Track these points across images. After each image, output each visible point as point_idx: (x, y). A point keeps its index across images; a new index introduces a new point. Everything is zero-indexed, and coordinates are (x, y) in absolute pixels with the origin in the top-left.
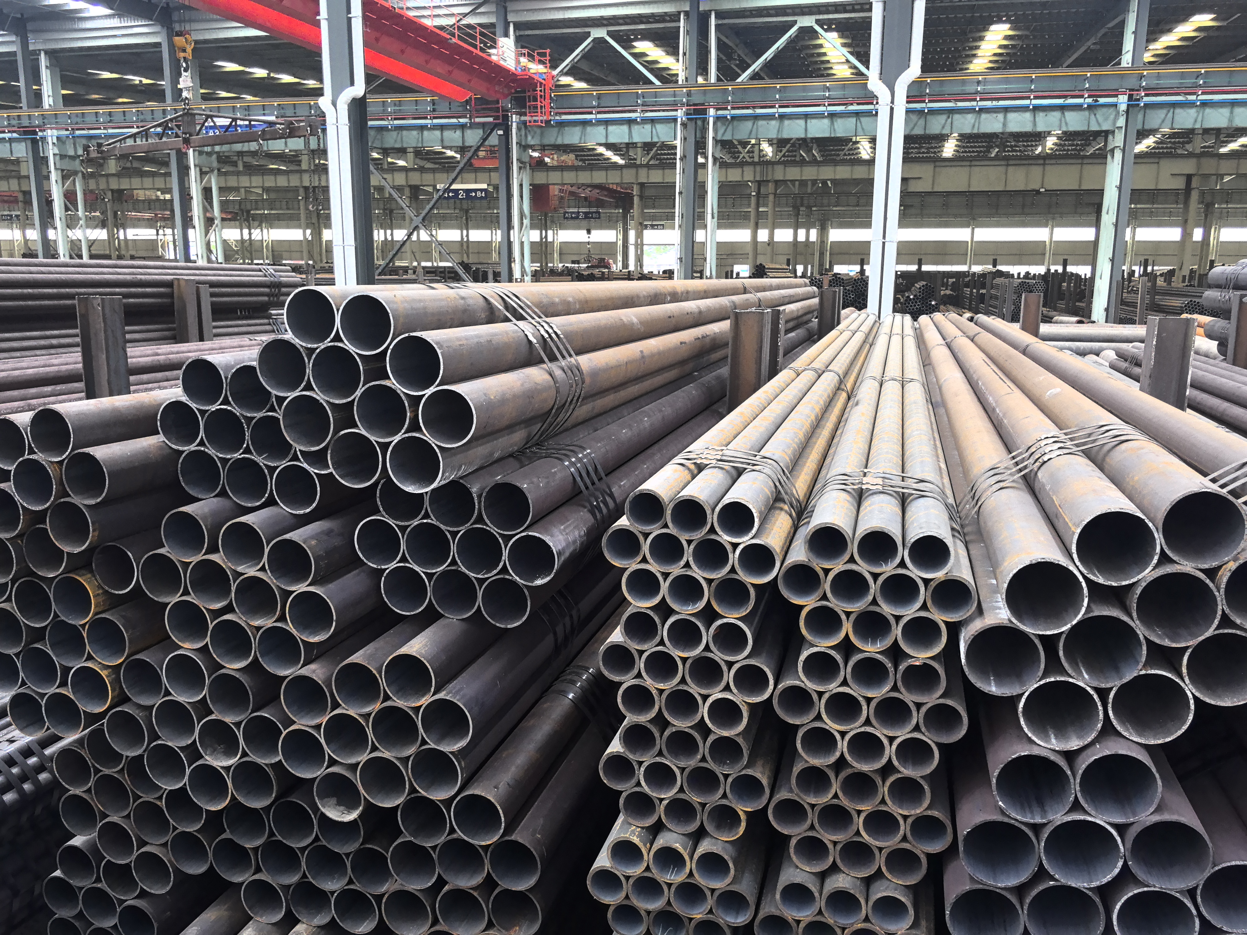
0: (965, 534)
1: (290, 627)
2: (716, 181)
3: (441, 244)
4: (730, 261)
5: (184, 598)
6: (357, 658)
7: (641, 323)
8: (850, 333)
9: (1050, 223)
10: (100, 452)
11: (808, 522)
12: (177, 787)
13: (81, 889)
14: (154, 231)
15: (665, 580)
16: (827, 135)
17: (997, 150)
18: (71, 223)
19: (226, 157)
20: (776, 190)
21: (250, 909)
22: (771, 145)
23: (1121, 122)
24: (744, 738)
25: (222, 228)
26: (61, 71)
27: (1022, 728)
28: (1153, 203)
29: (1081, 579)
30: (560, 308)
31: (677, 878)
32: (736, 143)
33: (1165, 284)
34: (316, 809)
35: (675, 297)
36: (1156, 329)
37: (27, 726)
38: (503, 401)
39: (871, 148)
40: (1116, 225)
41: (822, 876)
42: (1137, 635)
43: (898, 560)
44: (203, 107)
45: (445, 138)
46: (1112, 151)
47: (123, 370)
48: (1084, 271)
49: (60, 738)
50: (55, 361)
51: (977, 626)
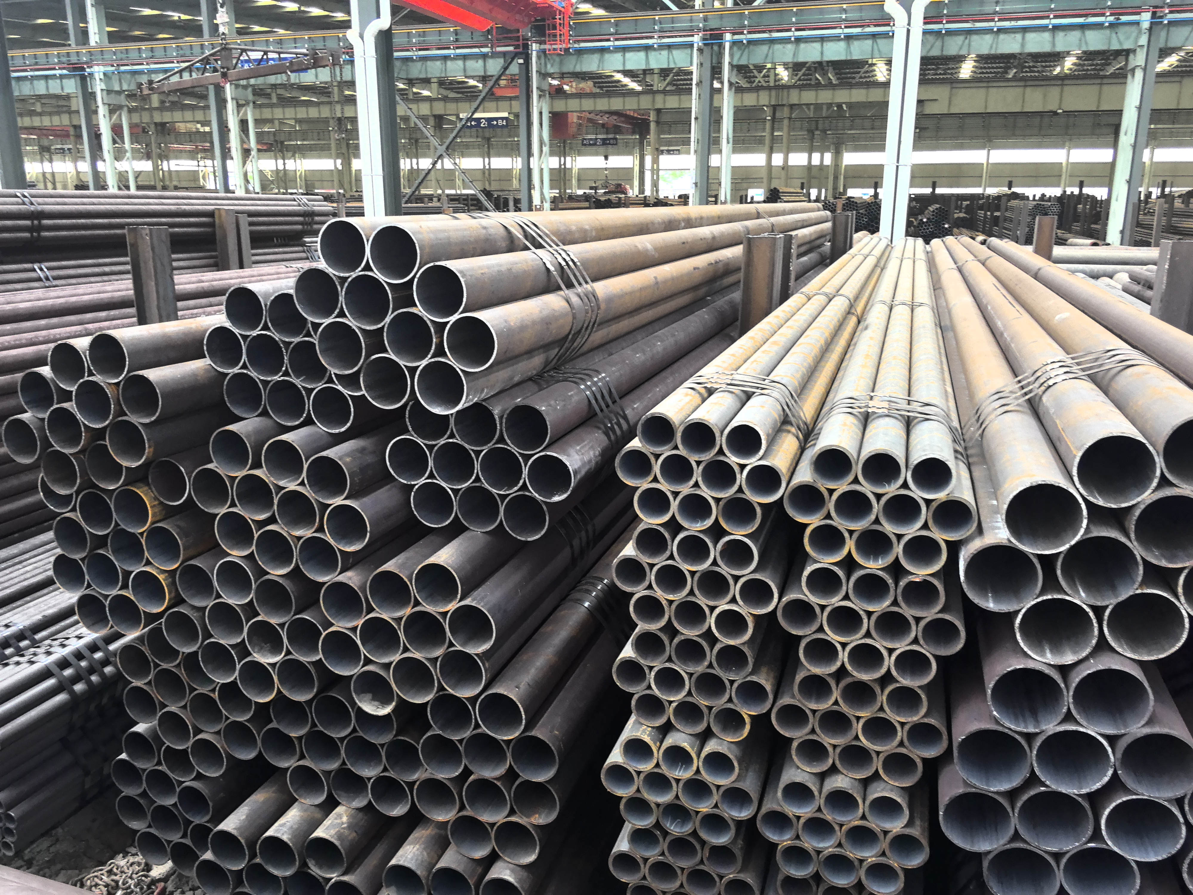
0: (967, 456)
1: (328, 538)
2: (732, 107)
3: (464, 172)
4: (745, 185)
5: (231, 510)
6: (390, 566)
7: (656, 249)
8: (862, 258)
9: (1067, 144)
10: (154, 375)
11: (815, 445)
12: (229, 680)
13: (145, 770)
14: (196, 163)
15: (675, 499)
16: (843, 58)
17: (1015, 71)
18: (119, 155)
19: (261, 89)
20: (791, 114)
21: (295, 791)
22: (786, 69)
23: (1143, 40)
24: (749, 647)
25: (259, 159)
26: (106, 8)
27: (1018, 643)
28: (1173, 123)
29: (1080, 500)
30: (577, 235)
31: (685, 774)
32: (752, 67)
33: (1183, 206)
34: (353, 704)
35: (689, 223)
36: (1169, 253)
37: (93, 624)
38: (523, 328)
39: (887, 70)
40: (1134, 147)
41: (822, 777)
42: (1133, 555)
43: (900, 482)
44: (239, 41)
45: (467, 67)
46: (1133, 70)
47: (171, 295)
48: (1100, 193)
49: (123, 636)
50: (109, 288)
51: (977, 545)
